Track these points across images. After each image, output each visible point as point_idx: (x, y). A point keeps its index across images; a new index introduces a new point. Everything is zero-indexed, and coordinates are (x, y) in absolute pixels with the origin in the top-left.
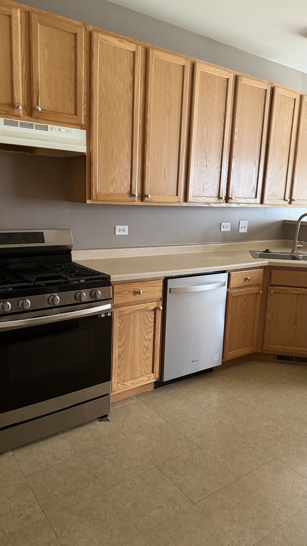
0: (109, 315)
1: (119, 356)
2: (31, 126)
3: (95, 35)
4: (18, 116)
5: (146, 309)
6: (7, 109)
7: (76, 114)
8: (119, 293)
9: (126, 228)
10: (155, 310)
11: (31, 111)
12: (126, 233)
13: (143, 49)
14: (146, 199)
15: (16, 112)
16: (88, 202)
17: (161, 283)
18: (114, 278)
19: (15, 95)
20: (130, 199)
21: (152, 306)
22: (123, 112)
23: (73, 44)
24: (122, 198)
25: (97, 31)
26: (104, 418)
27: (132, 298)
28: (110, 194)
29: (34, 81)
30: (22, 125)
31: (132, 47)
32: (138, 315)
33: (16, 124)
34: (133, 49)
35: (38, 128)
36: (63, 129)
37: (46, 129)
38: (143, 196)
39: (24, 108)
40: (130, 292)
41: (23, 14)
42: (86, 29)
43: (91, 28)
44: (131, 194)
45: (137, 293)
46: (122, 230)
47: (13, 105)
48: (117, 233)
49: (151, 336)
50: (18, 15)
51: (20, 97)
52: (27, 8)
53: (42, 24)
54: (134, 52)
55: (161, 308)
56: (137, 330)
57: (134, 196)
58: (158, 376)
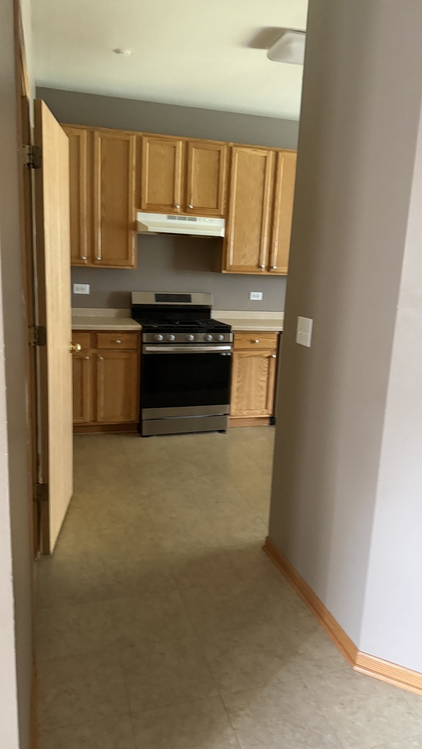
0: (229, 354)
1: (238, 389)
2: (185, 219)
3: (234, 149)
4: (177, 213)
5: (261, 356)
6: (169, 208)
7: (217, 208)
8: (239, 340)
9: (261, 294)
10: (270, 357)
11: (185, 208)
12: (260, 298)
13: (274, 153)
14: (272, 270)
15: (175, 210)
16: (224, 272)
17: (275, 337)
18: (234, 328)
19: (176, 199)
20: (257, 270)
21: (267, 354)
22: (254, 204)
23: (218, 158)
24: (250, 269)
25: (236, 146)
26: (222, 431)
27: (249, 345)
28: (242, 266)
29: (189, 189)
30: (180, 219)
31: (263, 153)
32: (254, 360)
33: (174, 218)
34: (265, 155)
35: (190, 220)
36: (207, 219)
37: (195, 220)
38: (269, 267)
39: (182, 207)
40: (248, 340)
41: (184, 144)
42: (228, 146)
43: (231, 144)
44: (259, 266)
45: (253, 342)
46: (257, 296)
47: (173, 206)
48: (252, 298)
49: (265, 378)
50: (180, 145)
51: (178, 200)
52: (186, 139)
53: (195, 148)
54: (266, 157)
55: (274, 356)
56: (253, 372)
57: (261, 267)
58: (271, 412)
